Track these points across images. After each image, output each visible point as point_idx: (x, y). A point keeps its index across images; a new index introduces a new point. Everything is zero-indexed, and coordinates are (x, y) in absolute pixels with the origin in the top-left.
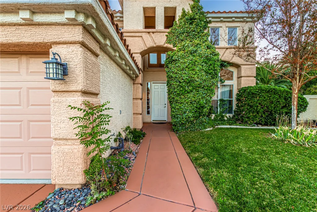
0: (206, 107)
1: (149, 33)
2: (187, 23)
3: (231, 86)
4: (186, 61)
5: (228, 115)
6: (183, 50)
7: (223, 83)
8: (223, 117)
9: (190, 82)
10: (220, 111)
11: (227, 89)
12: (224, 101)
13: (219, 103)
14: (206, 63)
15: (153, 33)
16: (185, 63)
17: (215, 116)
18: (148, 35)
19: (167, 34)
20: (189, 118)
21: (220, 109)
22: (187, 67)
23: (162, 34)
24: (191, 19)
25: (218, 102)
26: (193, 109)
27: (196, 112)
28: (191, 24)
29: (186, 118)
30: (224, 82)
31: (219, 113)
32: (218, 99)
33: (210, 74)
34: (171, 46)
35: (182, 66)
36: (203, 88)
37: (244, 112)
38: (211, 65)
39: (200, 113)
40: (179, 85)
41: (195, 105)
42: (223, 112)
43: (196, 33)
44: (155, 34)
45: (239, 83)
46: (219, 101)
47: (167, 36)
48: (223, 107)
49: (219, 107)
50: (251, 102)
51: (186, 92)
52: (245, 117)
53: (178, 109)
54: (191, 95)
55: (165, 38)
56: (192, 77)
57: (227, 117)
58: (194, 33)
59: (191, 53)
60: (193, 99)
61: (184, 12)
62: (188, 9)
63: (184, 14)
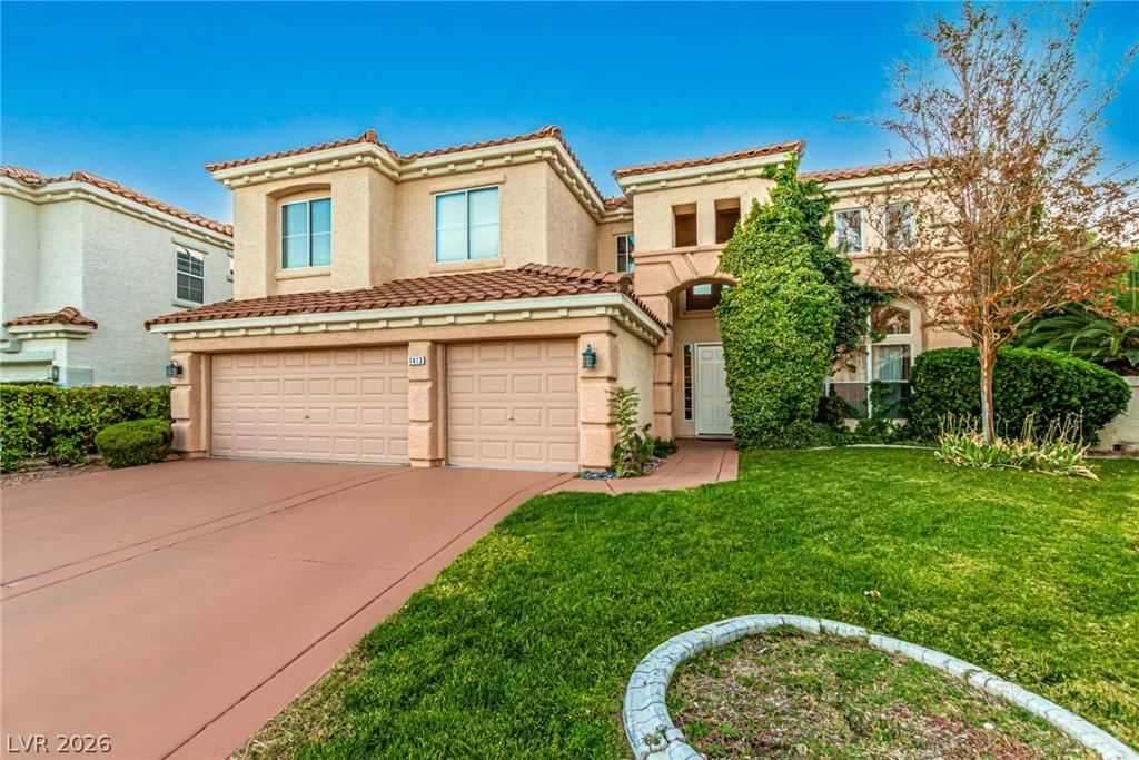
1: (683, 254)
2: (763, 227)
3: (906, 348)
4: (756, 309)
5: (895, 422)
6: (752, 288)
7: (879, 340)
8: (882, 427)
9: (764, 350)
10: (873, 411)
11: (896, 356)
12: (885, 386)
13: (869, 392)
14: (795, 311)
15: (692, 253)
16: (754, 313)
17: (861, 423)
18: (681, 259)
19: (721, 253)
20: (768, 420)
21: (875, 406)
22: (757, 321)
23: (711, 253)
24: (771, 221)
25: (866, 389)
26: (775, 402)
27: (781, 408)
28: (772, 228)
29: (760, 422)
30: (884, 337)
31: (870, 417)
32: (870, 379)
33: (807, 332)
34: (730, 276)
35: (749, 319)
36: (794, 360)
37: (923, 413)
38: (807, 315)
39: (790, 411)
40: (743, 356)
41: (779, 395)
42: (884, 414)
43: (782, 248)
44: (696, 255)
45: (925, 342)
46: (869, 387)
47: (720, 257)
48: (881, 402)
49: (869, 403)
50: (936, 388)
51: (758, 370)
52: (926, 426)
53: (744, 403)
54: (769, 374)
55: (718, 261)
56: (768, 341)
57: (892, 427)
58: (777, 247)
59: (765, 294)
60: (773, 382)
61: (756, 205)
62: (765, 199)
63: (757, 209)
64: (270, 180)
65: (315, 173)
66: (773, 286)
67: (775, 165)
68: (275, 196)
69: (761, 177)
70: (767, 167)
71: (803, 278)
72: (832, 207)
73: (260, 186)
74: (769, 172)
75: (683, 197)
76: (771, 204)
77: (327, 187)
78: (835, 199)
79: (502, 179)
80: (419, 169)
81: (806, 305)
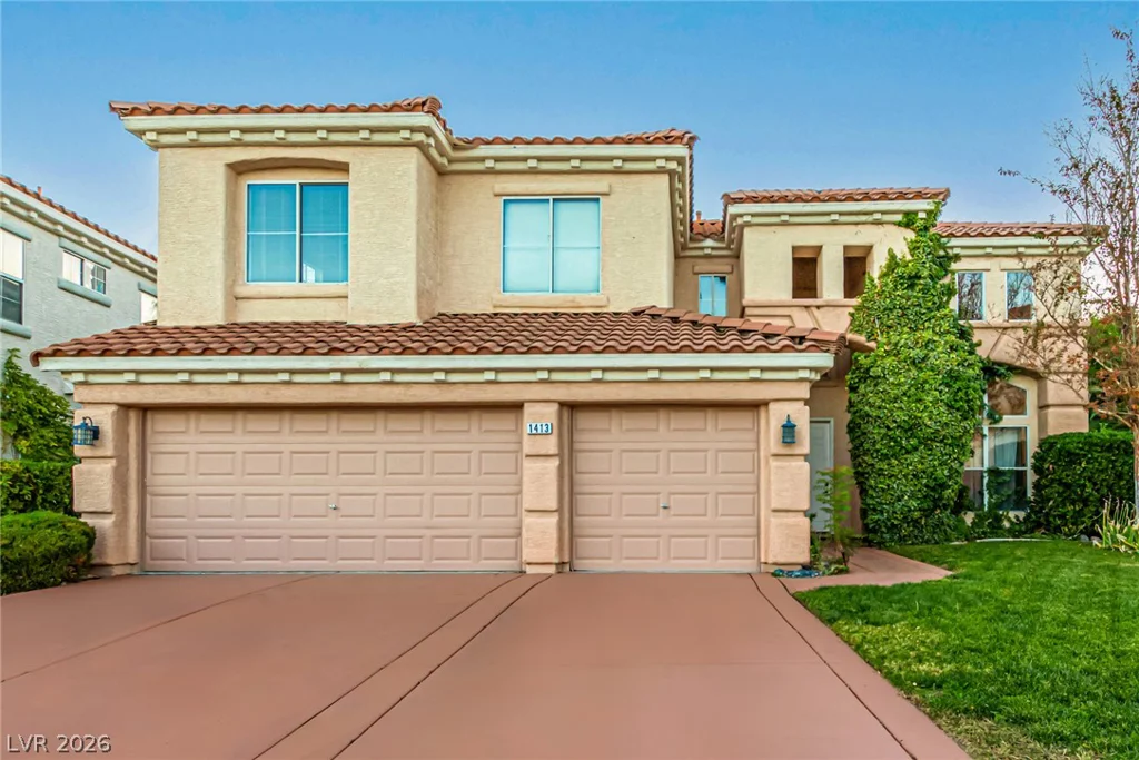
0: (949, 487)
1: (807, 307)
2: (902, 284)
3: (1020, 431)
4: (903, 380)
5: (1012, 514)
6: (895, 355)
7: (996, 421)
8: (998, 519)
9: (911, 428)
10: (989, 502)
11: (1010, 439)
12: (1002, 473)
13: (986, 480)
14: (948, 385)
15: (818, 307)
16: (899, 385)
17: (977, 515)
18: (805, 313)
19: (852, 310)
20: (910, 510)
21: (991, 496)
22: (904, 394)
23: (840, 310)
24: (910, 278)
25: (982, 477)
26: (919, 490)
27: (925, 497)
28: (911, 286)
29: (902, 513)
30: (1001, 419)
31: (986, 509)
32: (985, 468)
33: (958, 410)
34: (862, 339)
35: (894, 392)
36: (941, 441)
37: (1051, 503)
38: (959, 389)
39: (935, 500)
40: (886, 435)
41: (925, 481)
42: (999, 506)
43: (923, 311)
44: (822, 310)
45: (1042, 424)
46: (985, 475)
47: (852, 315)
48: (997, 492)
49: (986, 492)
51: (904, 451)
52: (1054, 517)
53: (883, 490)
54: (915, 457)
55: (848, 320)
56: (916, 417)
57: (1009, 520)
58: (917, 309)
59: (914, 363)
60: (919, 466)
61: (892, 257)
62: (902, 251)
63: (893, 262)
64: (238, 143)
65: (324, 143)
66: (922, 355)
67: (916, 213)
68: (238, 169)
69: (899, 224)
70: (907, 214)
71: (951, 347)
72: (954, 266)
73: (213, 150)
74: (908, 221)
75: (807, 237)
76: (909, 257)
77: (343, 168)
78: (957, 258)
79: (606, 190)
80: (482, 159)
81: (957, 378)
